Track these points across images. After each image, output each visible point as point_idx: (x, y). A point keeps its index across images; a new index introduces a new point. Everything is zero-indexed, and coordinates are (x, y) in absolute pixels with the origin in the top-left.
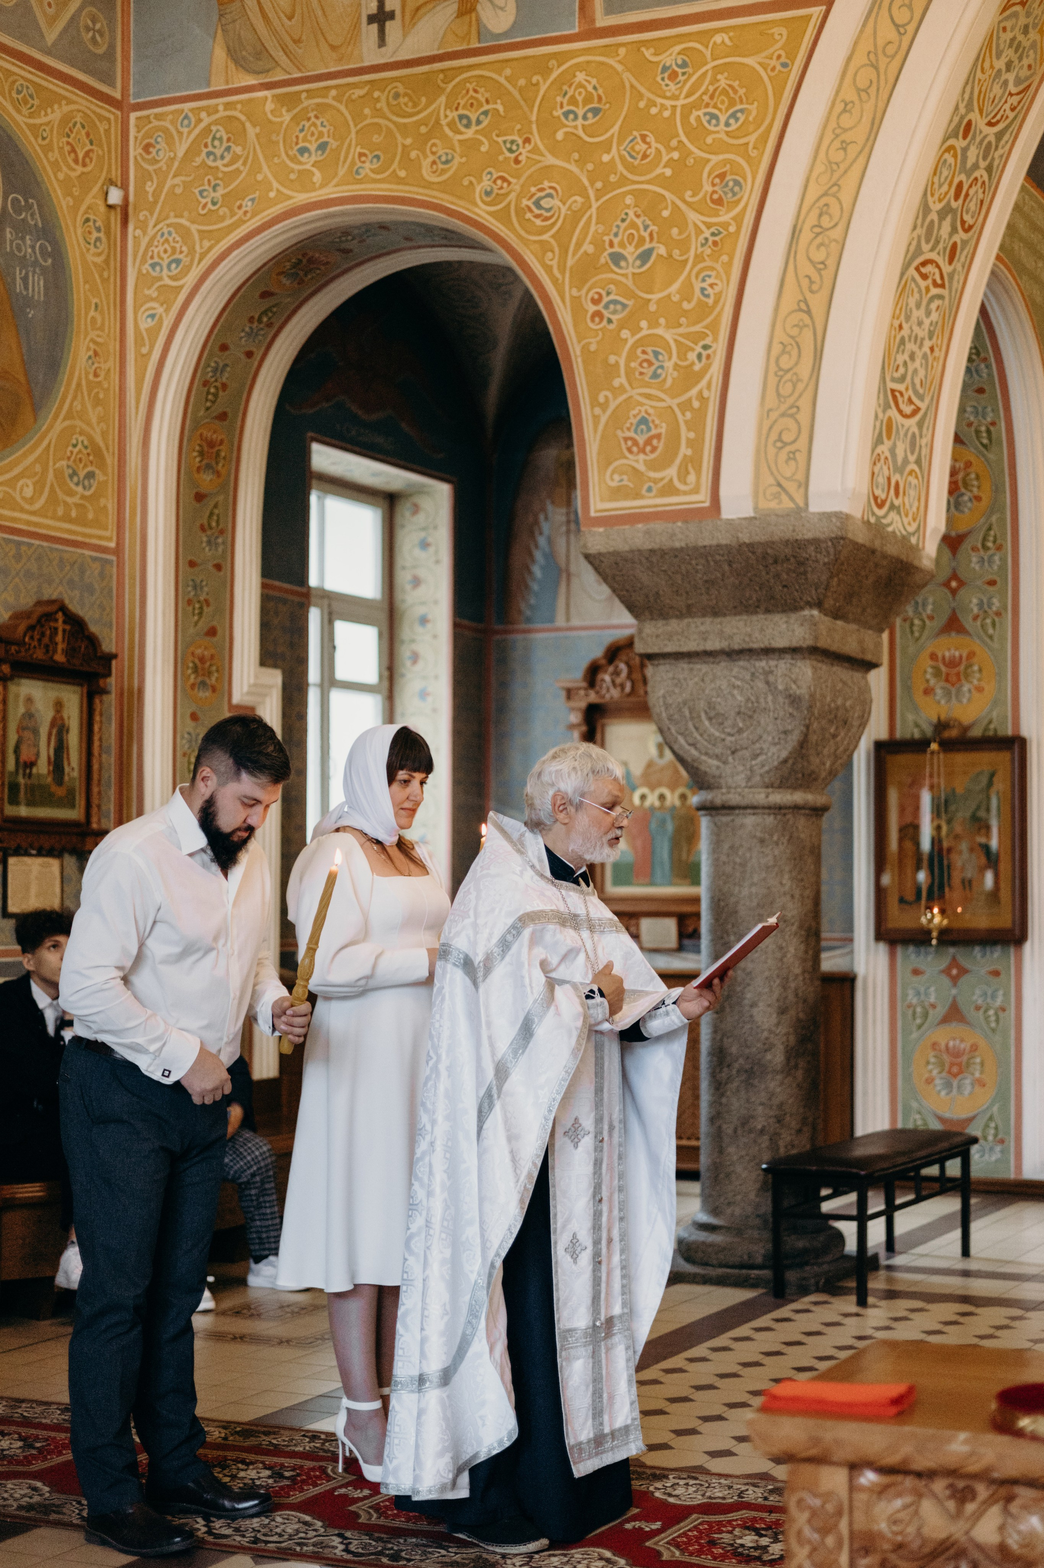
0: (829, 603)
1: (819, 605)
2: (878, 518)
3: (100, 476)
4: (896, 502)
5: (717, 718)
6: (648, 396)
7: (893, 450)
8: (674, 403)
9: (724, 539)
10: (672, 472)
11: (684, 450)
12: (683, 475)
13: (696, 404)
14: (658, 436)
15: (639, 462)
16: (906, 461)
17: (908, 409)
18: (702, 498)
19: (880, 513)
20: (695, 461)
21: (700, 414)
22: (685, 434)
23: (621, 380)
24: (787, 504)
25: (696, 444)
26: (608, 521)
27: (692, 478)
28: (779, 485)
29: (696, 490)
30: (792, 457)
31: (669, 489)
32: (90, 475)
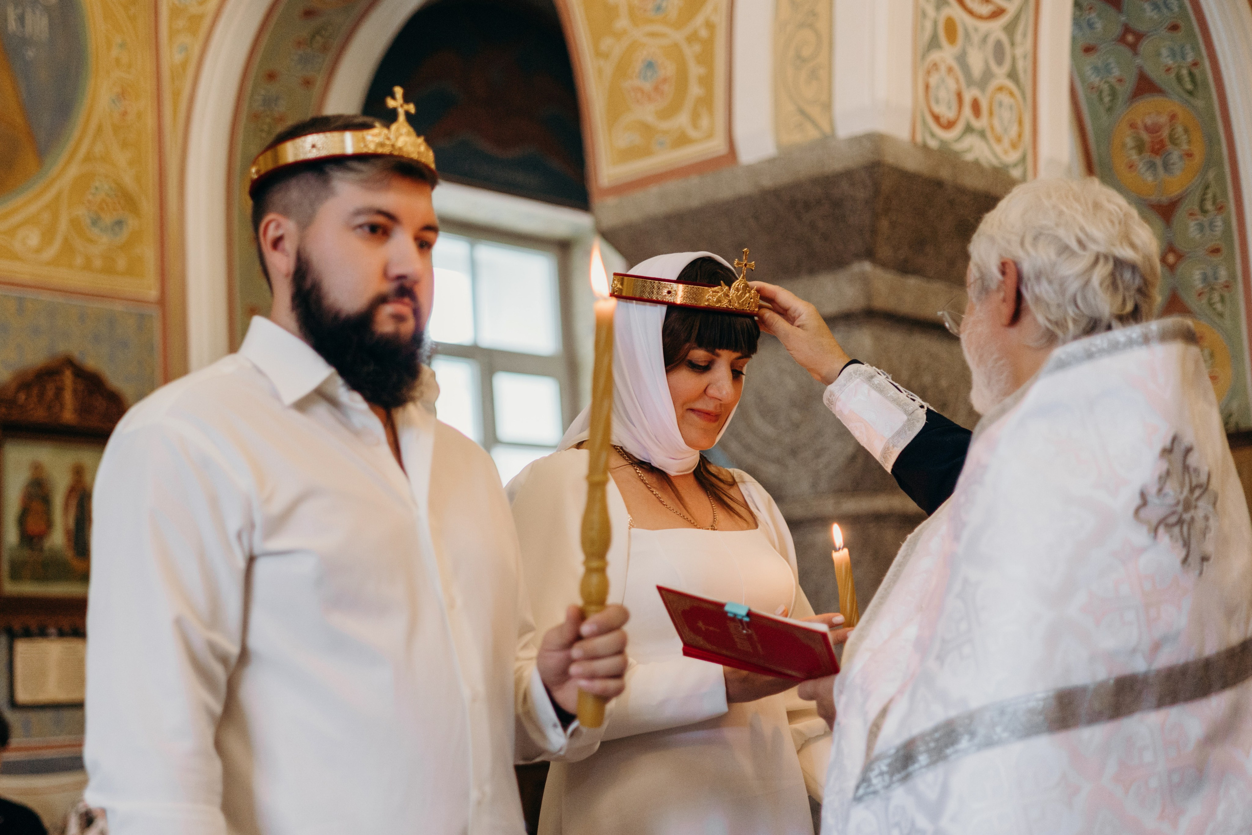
0: (885, 251)
1: (869, 254)
2: (943, 142)
3: (132, 223)
4: (977, 124)
5: (769, 413)
6: (653, 35)
7: (962, 59)
8: (678, 36)
9: (743, 187)
10: (682, 120)
11: (695, 90)
12: (695, 118)
13: (704, 33)
14: (665, 80)
15: (647, 113)
16: (988, 75)
17: (985, 10)
18: (717, 146)
19: (948, 136)
20: (706, 101)
21: (708, 44)
22: (695, 70)
23: (622, 23)
24: (813, 134)
25: (707, 81)
26: (622, 189)
27: (705, 122)
28: (802, 112)
29: (710, 135)
30: (813, 75)
31: (682, 140)
32: (119, 223)
